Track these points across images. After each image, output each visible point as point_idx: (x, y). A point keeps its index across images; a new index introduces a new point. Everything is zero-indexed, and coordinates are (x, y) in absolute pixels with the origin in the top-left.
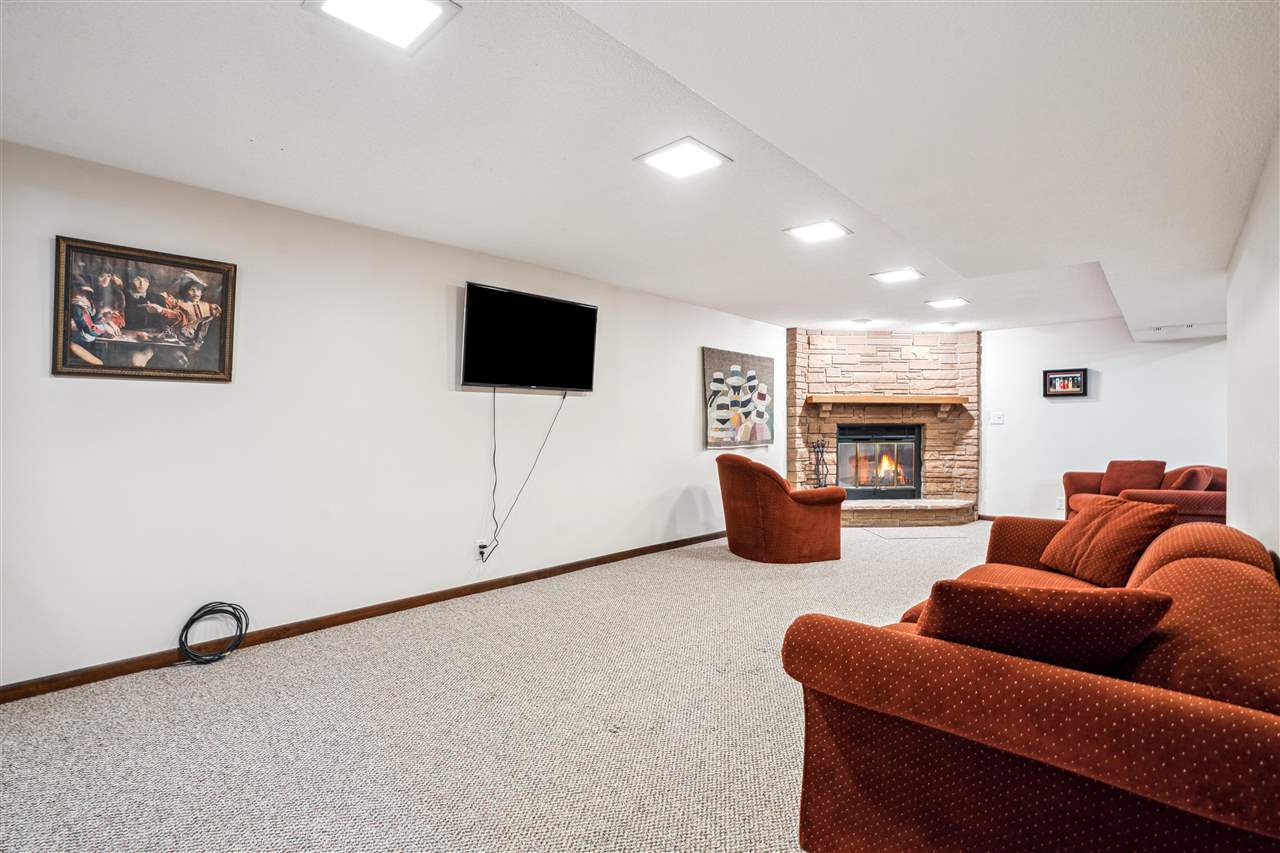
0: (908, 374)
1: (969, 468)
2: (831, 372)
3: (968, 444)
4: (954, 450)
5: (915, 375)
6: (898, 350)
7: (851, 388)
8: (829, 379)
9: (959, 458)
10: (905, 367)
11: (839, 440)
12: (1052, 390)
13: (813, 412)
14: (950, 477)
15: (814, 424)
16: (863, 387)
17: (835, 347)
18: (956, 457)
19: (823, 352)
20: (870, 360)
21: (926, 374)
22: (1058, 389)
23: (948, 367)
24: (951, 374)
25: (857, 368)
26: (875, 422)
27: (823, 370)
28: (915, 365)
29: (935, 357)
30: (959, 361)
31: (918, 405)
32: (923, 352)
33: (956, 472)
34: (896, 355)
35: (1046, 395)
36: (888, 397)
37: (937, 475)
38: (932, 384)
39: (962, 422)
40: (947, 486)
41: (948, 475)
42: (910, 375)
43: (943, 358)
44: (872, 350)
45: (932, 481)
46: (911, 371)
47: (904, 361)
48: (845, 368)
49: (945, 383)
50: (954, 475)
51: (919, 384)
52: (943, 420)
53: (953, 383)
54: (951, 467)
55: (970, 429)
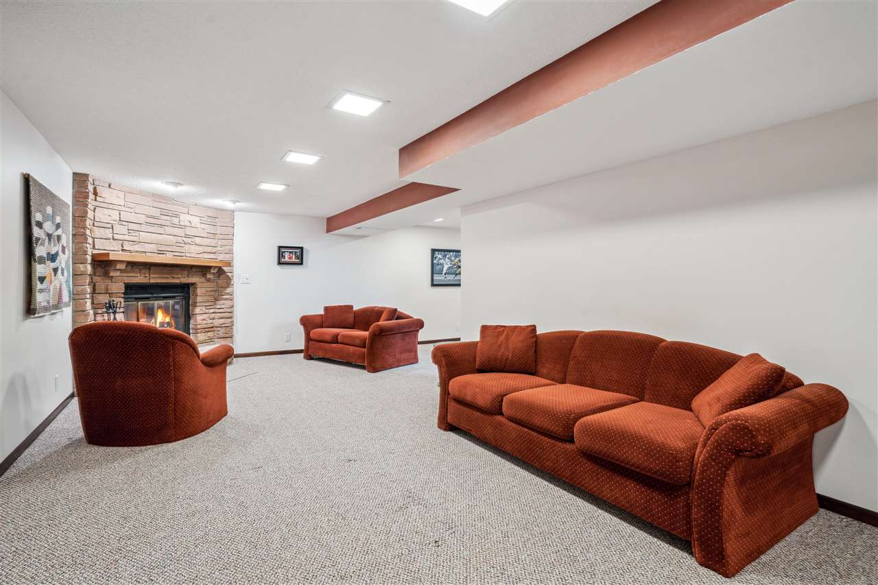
0: (185, 239)
1: (227, 318)
2: (118, 228)
3: (226, 299)
4: (215, 304)
5: (189, 240)
6: (177, 216)
7: (137, 248)
8: (116, 236)
9: (220, 311)
10: (181, 232)
11: (126, 300)
12: (283, 260)
13: (100, 271)
14: (213, 327)
15: (101, 284)
16: (148, 248)
17: (122, 203)
18: (217, 311)
19: (111, 206)
20: (152, 221)
21: (197, 240)
22: (287, 259)
23: (211, 236)
24: (213, 242)
25: (143, 228)
26: (159, 281)
27: (110, 226)
28: (190, 231)
29: (203, 226)
30: (219, 232)
31: (192, 267)
32: (195, 221)
33: (217, 322)
34: (176, 220)
35: (280, 263)
36: (168, 259)
37: (205, 326)
38: (201, 249)
39: (221, 282)
40: (210, 334)
41: (212, 325)
42: (186, 240)
43: (209, 229)
44: (156, 213)
45: (201, 332)
46: (187, 236)
47: (181, 227)
48: (132, 226)
49: (210, 249)
50: (216, 325)
51: (193, 247)
52: (208, 280)
53: (214, 250)
54: (213, 319)
55: (228, 287)
